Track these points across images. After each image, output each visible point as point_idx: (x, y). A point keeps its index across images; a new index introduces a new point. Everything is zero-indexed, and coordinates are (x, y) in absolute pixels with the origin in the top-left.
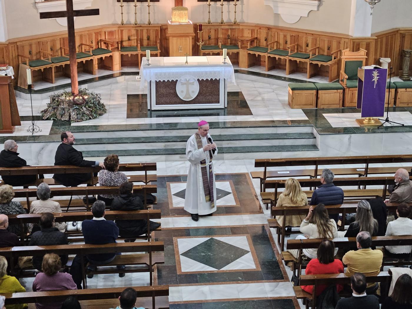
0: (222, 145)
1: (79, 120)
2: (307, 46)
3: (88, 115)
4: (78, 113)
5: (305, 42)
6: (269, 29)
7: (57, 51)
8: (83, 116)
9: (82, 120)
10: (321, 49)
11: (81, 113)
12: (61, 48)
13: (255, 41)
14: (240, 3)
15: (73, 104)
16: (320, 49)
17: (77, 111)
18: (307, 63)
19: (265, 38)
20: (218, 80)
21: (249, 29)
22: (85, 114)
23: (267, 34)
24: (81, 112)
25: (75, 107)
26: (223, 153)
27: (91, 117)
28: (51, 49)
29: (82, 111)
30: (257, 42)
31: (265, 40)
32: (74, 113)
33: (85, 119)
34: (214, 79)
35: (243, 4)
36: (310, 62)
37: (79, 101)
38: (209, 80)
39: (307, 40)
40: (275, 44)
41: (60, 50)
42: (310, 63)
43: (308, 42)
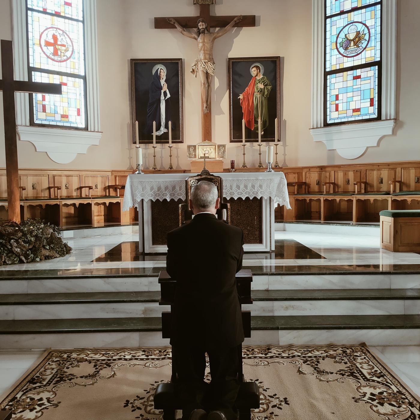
0: (272, 311)
2: (381, 182)
3: (17, 254)
5: (377, 177)
6: (322, 169)
7: (43, 191)
10: (403, 183)
13: (304, 186)
14: (282, 145)
19: (317, 181)
20: (259, 199)
21: (294, 173)
22: (13, 252)
23: (320, 176)
24: (7, 249)
26: (278, 329)
27: (23, 259)
28: (33, 187)
29: (9, 247)
30: (305, 189)
31: (317, 184)
33: (9, 262)
34: (251, 198)
35: (286, 146)
38: (244, 199)
40: (332, 186)
42: (392, 201)
43: (382, 176)
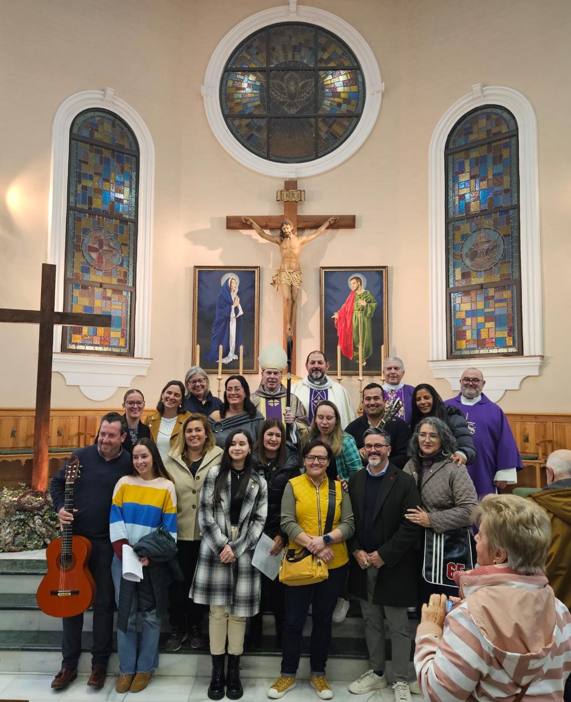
1: (14, 548)
2: (526, 440)
3: (41, 536)
4: (20, 531)
5: (521, 432)
7: (70, 438)
8: (30, 538)
9: (25, 548)
11: (28, 530)
12: (79, 434)
15: (17, 511)
16: (555, 444)
17: (19, 525)
18: (535, 467)
22: (36, 532)
24: (29, 528)
25: (18, 517)
28: (58, 433)
29: (32, 526)
32: (8, 530)
33: (31, 546)
36: (542, 467)
37: (32, 504)
39: (526, 429)
41: (77, 437)
42: (540, 468)
43: (527, 431)
